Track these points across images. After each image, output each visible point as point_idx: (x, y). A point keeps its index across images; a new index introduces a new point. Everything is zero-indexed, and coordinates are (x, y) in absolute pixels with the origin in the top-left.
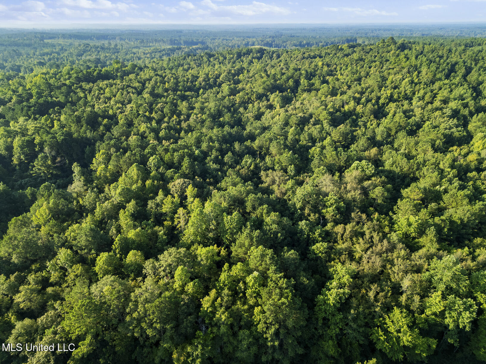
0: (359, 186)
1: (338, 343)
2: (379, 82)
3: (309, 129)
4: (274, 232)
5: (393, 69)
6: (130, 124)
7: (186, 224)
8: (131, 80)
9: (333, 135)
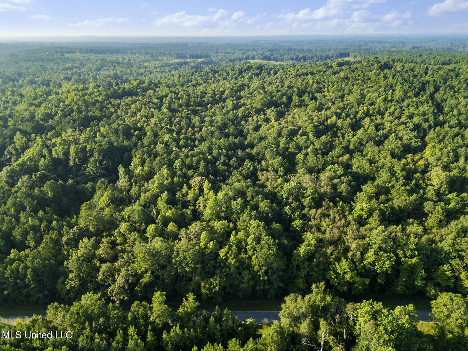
0: (330, 183)
1: (306, 281)
2: (358, 99)
3: (297, 139)
4: (266, 213)
5: (372, 87)
6: (156, 135)
7: (204, 208)
8: (150, 96)
9: (315, 144)
